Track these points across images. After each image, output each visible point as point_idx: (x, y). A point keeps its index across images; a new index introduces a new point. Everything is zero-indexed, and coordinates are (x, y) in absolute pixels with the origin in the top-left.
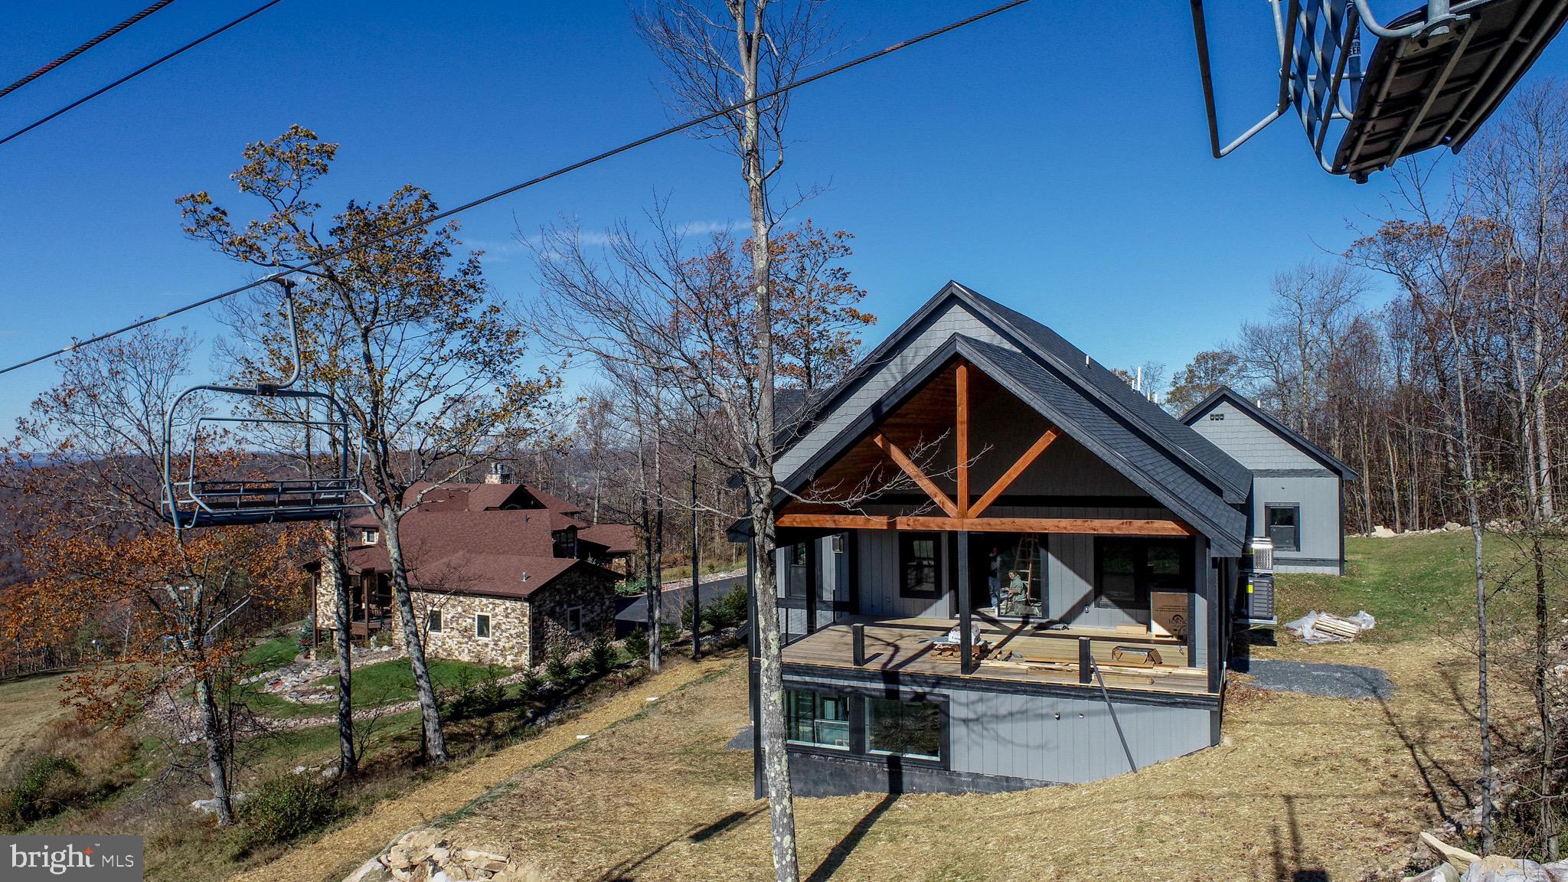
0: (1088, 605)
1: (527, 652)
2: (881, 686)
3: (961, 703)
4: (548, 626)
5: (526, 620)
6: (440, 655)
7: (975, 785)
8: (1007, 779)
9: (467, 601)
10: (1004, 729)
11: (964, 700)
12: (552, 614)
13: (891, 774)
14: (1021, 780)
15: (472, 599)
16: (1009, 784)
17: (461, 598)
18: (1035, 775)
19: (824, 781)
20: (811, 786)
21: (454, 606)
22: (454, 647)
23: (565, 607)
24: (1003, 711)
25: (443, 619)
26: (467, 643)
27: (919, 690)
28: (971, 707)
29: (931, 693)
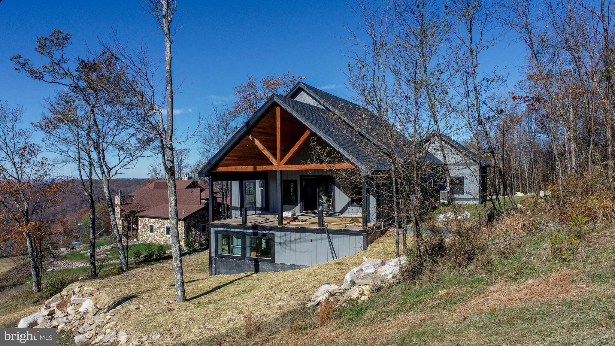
0: (349, 206)
1: (184, 240)
2: (251, 231)
3: (279, 236)
4: (192, 231)
5: (183, 228)
6: (153, 242)
7: (284, 268)
8: (294, 265)
9: (163, 221)
10: (293, 246)
11: (279, 235)
12: (194, 226)
13: (255, 265)
14: (299, 266)
15: (164, 220)
16: (294, 267)
17: (161, 220)
18: (304, 264)
19: (233, 268)
20: (228, 270)
21: (158, 223)
22: (158, 239)
23: (200, 224)
24: (293, 239)
25: (154, 228)
26: (162, 237)
27: (264, 232)
28: (282, 238)
29: (268, 233)
